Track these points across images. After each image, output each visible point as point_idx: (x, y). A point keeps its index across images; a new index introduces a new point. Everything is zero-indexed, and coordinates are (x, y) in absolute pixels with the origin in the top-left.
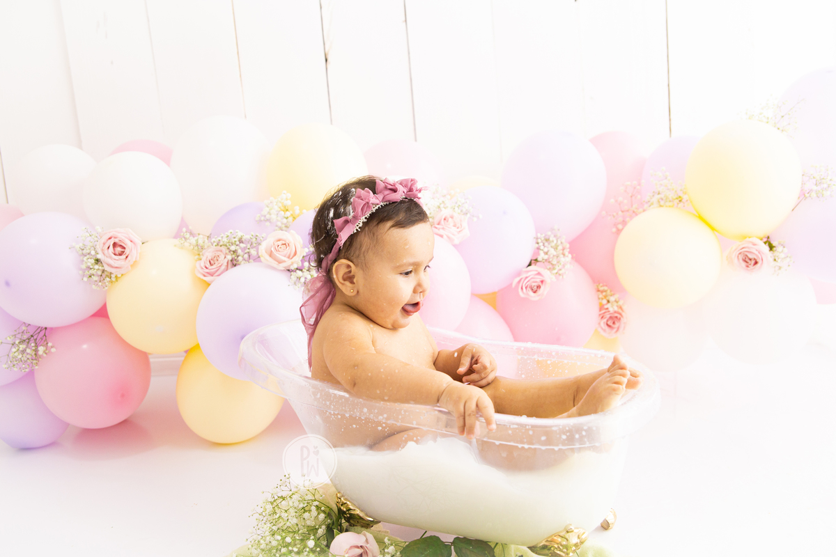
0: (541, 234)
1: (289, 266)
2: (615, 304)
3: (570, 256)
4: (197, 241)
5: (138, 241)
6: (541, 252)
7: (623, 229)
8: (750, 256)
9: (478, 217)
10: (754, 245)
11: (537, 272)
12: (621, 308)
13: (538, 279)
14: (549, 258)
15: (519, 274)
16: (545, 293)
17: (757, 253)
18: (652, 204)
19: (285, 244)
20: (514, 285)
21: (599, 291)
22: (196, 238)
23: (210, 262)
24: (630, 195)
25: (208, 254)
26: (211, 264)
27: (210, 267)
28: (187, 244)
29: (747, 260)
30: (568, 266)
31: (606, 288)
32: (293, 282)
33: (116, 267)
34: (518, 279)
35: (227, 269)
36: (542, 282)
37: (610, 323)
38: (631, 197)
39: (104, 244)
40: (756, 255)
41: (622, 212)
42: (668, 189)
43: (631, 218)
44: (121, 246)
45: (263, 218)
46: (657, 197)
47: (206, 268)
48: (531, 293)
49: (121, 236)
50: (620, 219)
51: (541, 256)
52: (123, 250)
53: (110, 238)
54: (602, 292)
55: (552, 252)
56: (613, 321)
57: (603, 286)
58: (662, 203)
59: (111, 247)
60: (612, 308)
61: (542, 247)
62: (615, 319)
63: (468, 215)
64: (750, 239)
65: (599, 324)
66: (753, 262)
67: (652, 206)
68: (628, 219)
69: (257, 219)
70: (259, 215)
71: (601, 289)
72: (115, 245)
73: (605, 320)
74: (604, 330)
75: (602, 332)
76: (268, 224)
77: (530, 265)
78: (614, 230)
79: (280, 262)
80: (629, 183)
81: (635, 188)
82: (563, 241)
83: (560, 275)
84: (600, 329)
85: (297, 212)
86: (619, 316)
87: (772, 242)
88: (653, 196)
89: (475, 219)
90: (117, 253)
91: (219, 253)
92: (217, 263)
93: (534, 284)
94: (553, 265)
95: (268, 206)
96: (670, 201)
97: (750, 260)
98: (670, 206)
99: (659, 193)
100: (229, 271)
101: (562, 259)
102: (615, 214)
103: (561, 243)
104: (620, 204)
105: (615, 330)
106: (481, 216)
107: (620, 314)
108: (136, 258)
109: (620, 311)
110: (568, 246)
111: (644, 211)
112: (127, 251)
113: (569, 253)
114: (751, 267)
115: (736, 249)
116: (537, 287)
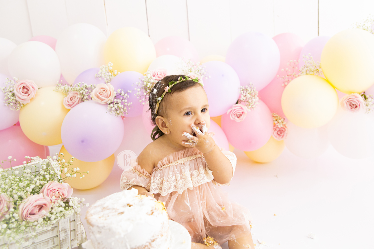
0: (243, 86)
1: (107, 102)
2: (282, 124)
3: (258, 98)
4: (65, 88)
5: (36, 88)
6: (242, 96)
7: (287, 85)
8: (353, 103)
9: (208, 77)
10: (356, 97)
11: (240, 107)
12: (285, 125)
13: (241, 111)
14: (246, 99)
15: (231, 107)
16: (244, 118)
17: (357, 102)
18: (303, 73)
19: (105, 91)
20: (228, 113)
21: (274, 116)
22: (64, 86)
23: (71, 99)
24: (292, 67)
25: (71, 95)
26: (71, 100)
27: (71, 102)
28: (60, 89)
29: (351, 105)
30: (257, 103)
31: (277, 115)
32: (109, 110)
33: (22, 99)
34: (230, 110)
35: (78, 103)
36: (243, 113)
37: (279, 133)
38: (293, 68)
39: (18, 86)
40: (357, 103)
41: (288, 76)
42: (311, 65)
43: (292, 79)
44: (27, 89)
45: (98, 76)
46: (306, 69)
47: (68, 102)
48: (236, 118)
49: (28, 83)
50: (287, 80)
51: (242, 98)
52: (27, 91)
53: (22, 84)
54: (275, 117)
55: (249, 96)
56: (281, 132)
57: (276, 114)
58: (308, 72)
59: (22, 88)
60: (280, 126)
61: (243, 93)
62: (282, 131)
63: (203, 76)
64: (354, 94)
65: (273, 133)
66: (355, 106)
67: (303, 74)
68: (290, 80)
69: (95, 76)
70: (96, 74)
71: (275, 116)
72: (24, 87)
73: (276, 131)
74: (276, 137)
75: (275, 138)
76: (100, 79)
77: (237, 103)
78: (283, 85)
79: (102, 100)
80: (292, 61)
81: (295, 63)
82: (255, 90)
83: (252, 108)
84: (273, 136)
85: (116, 73)
86: (284, 130)
87: (366, 95)
88: (304, 68)
89: (207, 78)
90: (24, 92)
91: (75, 95)
92: (73, 99)
93: (238, 114)
94: (250, 103)
95: (101, 70)
96: (312, 72)
97: (353, 105)
98: (312, 74)
99: (307, 67)
100: (79, 104)
101: (254, 100)
102: (284, 77)
103: (254, 91)
104: (287, 72)
105: (281, 137)
106: (210, 77)
107: (284, 129)
108: (33, 96)
109: (284, 127)
110: (257, 92)
111: (299, 76)
112: (29, 92)
113: (257, 96)
114: (354, 109)
115: (346, 99)
116: (240, 115)
